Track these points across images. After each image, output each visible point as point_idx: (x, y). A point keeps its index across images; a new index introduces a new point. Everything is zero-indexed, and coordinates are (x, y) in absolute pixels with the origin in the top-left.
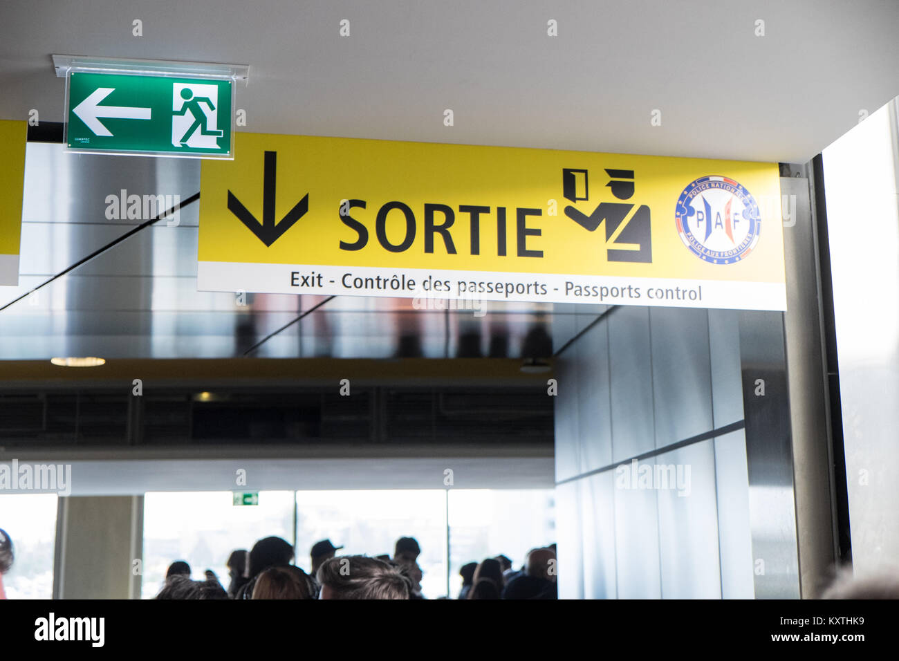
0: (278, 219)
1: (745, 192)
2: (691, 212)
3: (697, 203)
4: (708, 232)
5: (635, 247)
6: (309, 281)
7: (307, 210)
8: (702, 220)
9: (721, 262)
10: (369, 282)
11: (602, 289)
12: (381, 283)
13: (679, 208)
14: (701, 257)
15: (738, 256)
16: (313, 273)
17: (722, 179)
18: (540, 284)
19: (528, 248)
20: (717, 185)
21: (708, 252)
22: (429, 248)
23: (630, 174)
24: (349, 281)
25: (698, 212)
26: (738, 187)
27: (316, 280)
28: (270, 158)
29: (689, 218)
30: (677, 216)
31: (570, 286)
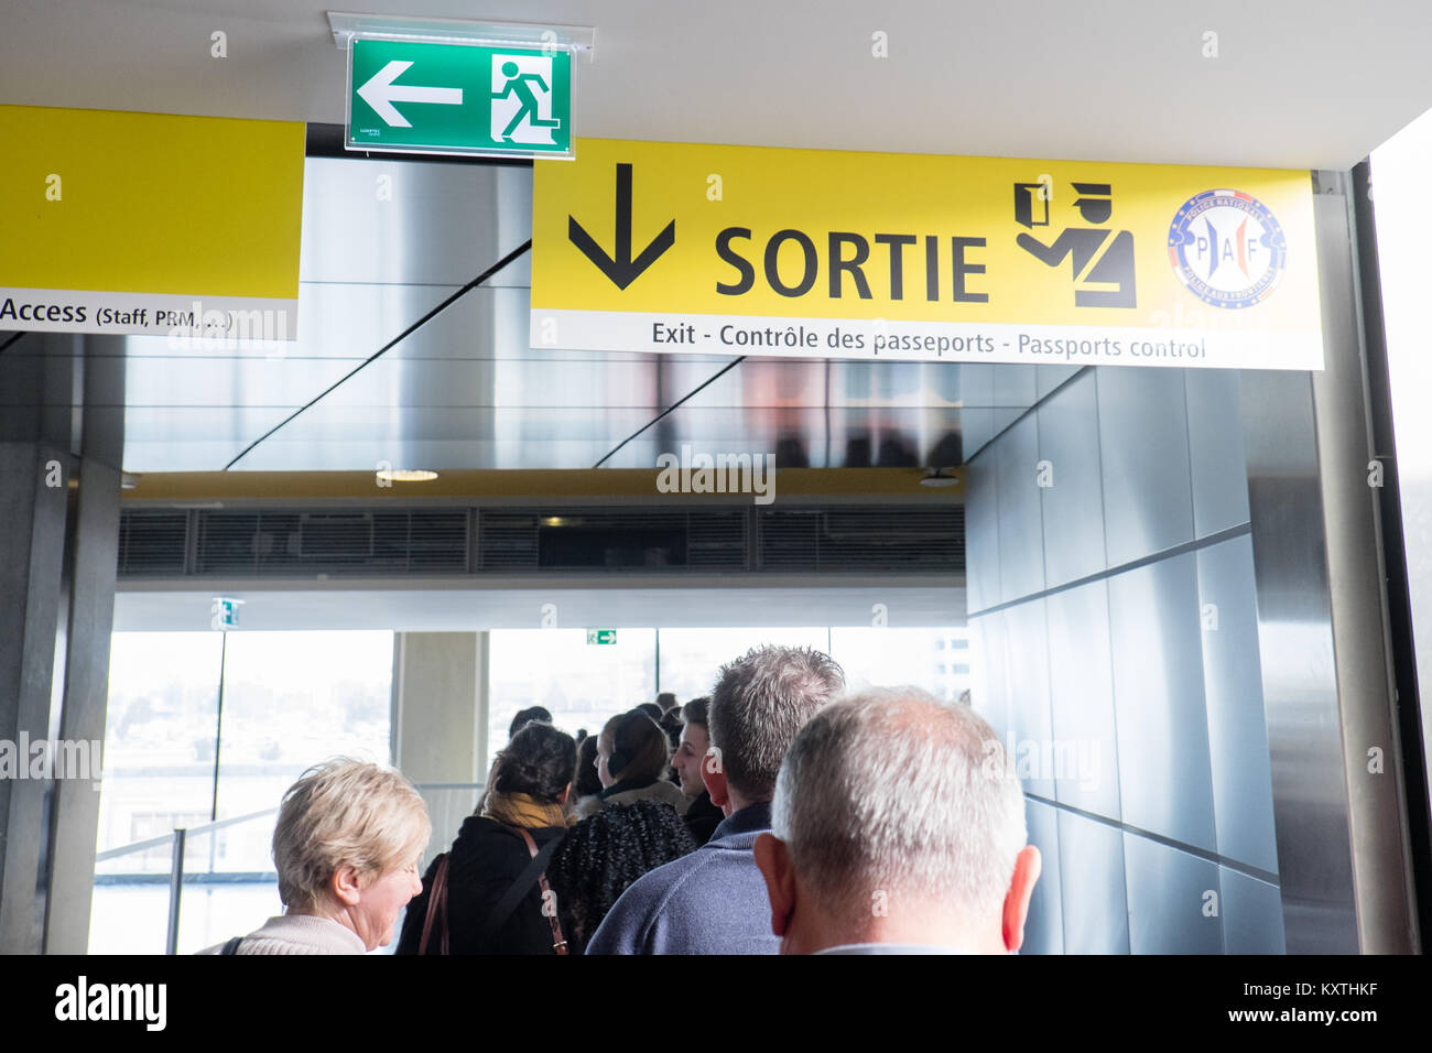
0: (635, 254)
1: (1263, 209)
2: (1190, 238)
3: (1197, 227)
4: (1214, 264)
5: (1114, 287)
6: (677, 336)
7: (673, 242)
8: (1204, 249)
9: (1231, 305)
10: (757, 336)
11: (1068, 343)
12: (772, 337)
13: (1173, 234)
14: (1204, 300)
15: (1255, 297)
16: (682, 325)
17: (1232, 194)
18: (985, 338)
19: (968, 290)
20: (1226, 202)
21: (1214, 293)
22: (835, 291)
23: (1106, 189)
24: (730, 335)
25: (1200, 239)
26: (1254, 204)
27: (686, 334)
28: (624, 173)
29: (1186, 247)
30: (1170, 245)
31: (1024, 340)
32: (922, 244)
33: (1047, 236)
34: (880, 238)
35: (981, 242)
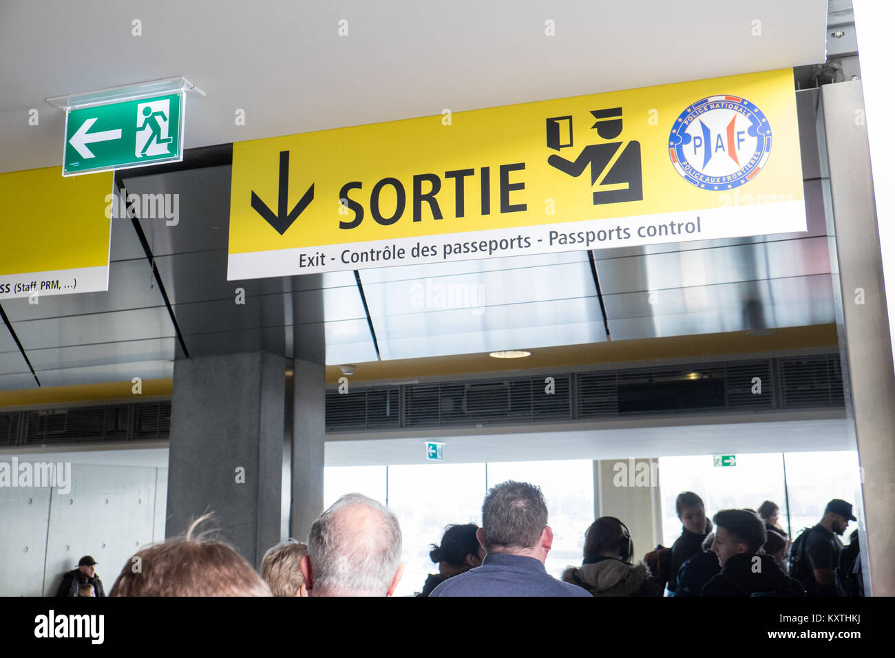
0: (290, 208)
1: (751, 106)
2: (687, 139)
3: (694, 129)
4: (708, 156)
5: (625, 186)
6: (314, 261)
7: (313, 198)
8: (699, 146)
9: (723, 187)
10: (364, 256)
11: (588, 234)
12: (375, 255)
13: (673, 137)
14: (699, 186)
15: (744, 178)
16: (317, 253)
17: (723, 98)
18: (523, 237)
19: (512, 202)
20: (718, 105)
21: (708, 179)
22: (417, 217)
23: (618, 111)
24: (347, 257)
25: (695, 138)
26: (742, 103)
27: (320, 259)
28: (285, 157)
29: (684, 146)
30: (670, 146)
31: (554, 235)
32: (478, 173)
33: (571, 155)
34: (448, 175)
35: (521, 166)
